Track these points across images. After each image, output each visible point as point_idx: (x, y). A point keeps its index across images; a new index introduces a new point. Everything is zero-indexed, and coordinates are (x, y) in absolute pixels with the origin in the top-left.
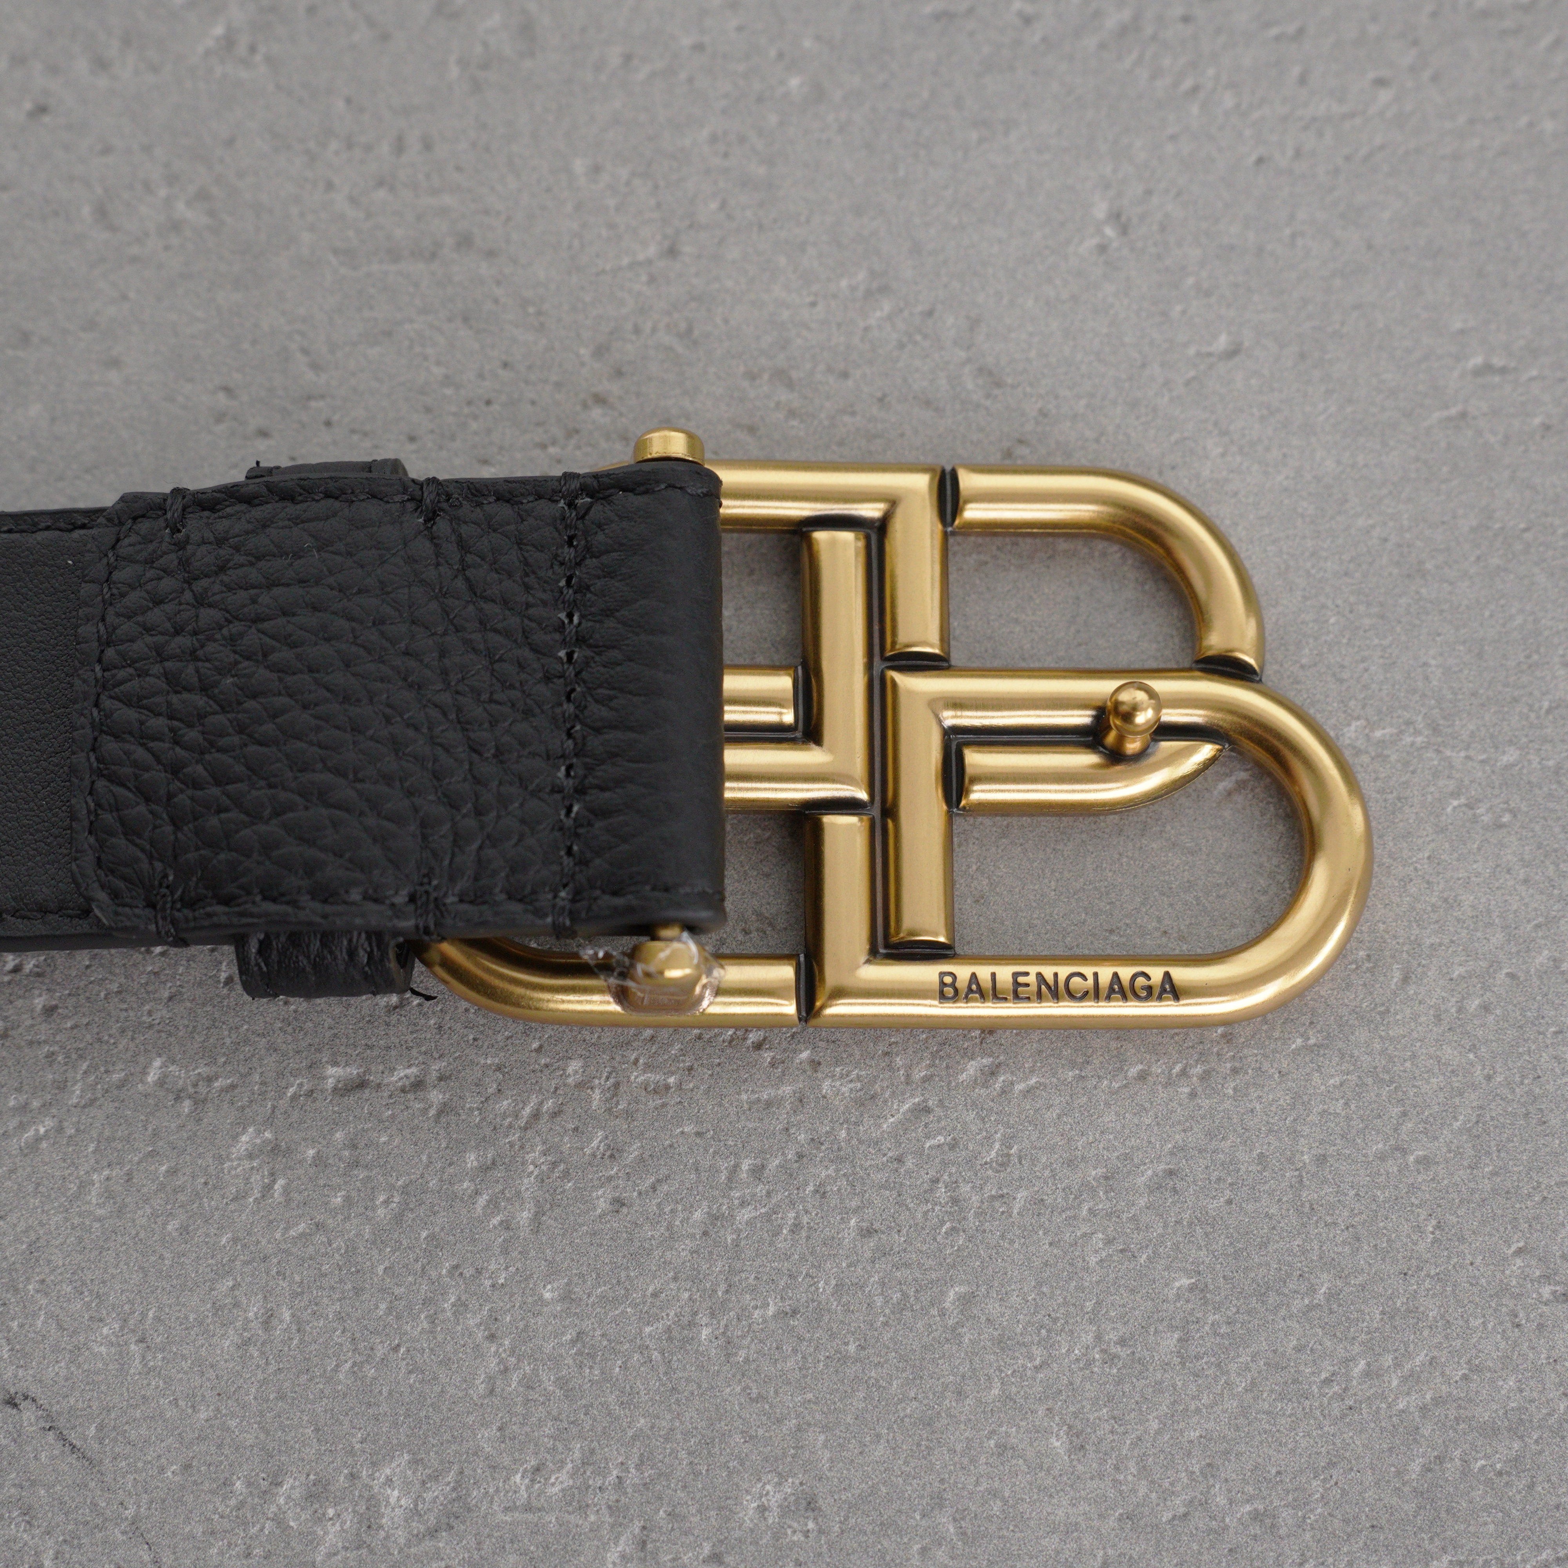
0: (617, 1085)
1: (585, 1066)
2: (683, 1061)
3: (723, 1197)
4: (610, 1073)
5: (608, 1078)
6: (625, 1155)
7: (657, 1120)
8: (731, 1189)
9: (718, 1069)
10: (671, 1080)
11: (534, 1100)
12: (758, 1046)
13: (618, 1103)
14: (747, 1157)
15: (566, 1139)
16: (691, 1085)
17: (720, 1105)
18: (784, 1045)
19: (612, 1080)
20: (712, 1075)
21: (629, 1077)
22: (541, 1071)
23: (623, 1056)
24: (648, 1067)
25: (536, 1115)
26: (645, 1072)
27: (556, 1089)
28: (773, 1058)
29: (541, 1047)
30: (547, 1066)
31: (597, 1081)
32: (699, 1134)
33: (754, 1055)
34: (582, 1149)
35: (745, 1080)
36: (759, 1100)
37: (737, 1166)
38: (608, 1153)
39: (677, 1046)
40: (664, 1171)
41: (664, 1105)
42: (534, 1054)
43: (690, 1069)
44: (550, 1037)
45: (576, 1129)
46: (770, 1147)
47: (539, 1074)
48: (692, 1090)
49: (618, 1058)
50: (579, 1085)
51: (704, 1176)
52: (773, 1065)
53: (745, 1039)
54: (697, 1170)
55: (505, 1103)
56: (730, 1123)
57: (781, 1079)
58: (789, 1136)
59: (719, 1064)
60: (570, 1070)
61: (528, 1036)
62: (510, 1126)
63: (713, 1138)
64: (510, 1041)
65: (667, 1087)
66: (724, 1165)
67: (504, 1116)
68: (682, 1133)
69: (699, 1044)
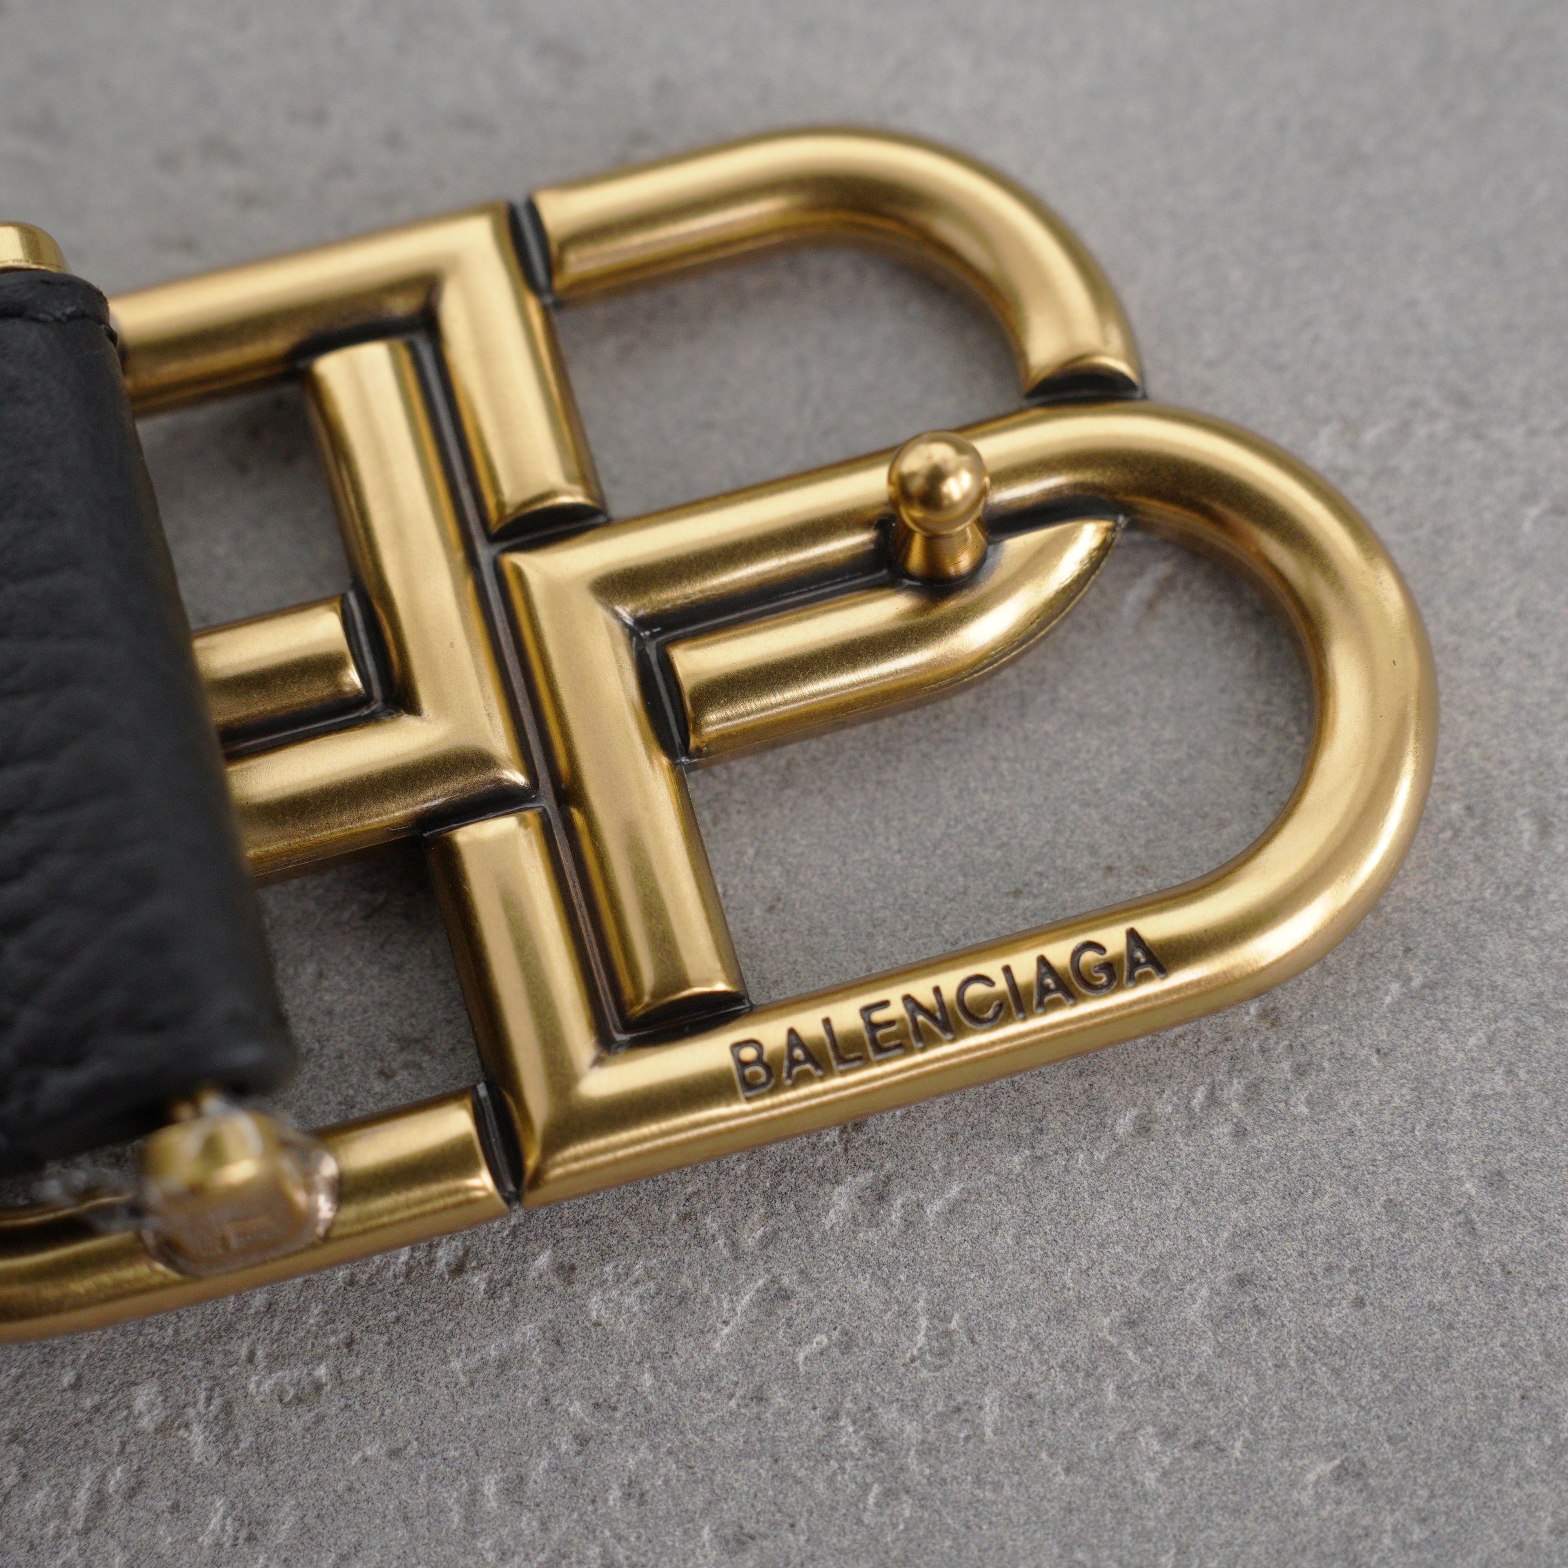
0: (228, 1408)
1: (164, 1391)
2: (334, 1332)
3: (465, 1553)
4: (211, 1389)
5: (209, 1400)
6: (273, 1528)
7: (313, 1451)
8: (474, 1535)
9: (398, 1328)
10: (321, 1372)
11: (88, 1475)
12: (458, 1269)
13: (237, 1440)
14: (487, 1471)
15: (161, 1531)
16: (358, 1371)
17: (418, 1391)
18: (503, 1251)
19: (217, 1402)
20: (389, 1343)
21: (244, 1387)
22: (90, 1421)
23: (226, 1353)
24: (275, 1360)
25: (100, 1502)
26: (270, 1370)
27: (123, 1444)
28: (490, 1281)
29: (79, 1378)
30: (96, 1409)
31: (191, 1412)
32: (394, 1454)
33: (456, 1286)
34: (195, 1539)
35: (452, 1335)
36: (484, 1363)
37: (475, 1491)
38: (243, 1534)
39: (316, 1310)
40: (349, 1538)
41: (319, 1420)
42: (69, 1394)
43: (350, 1343)
44: (90, 1356)
45: (175, 1508)
46: (525, 1440)
47: (86, 1428)
48: (362, 1379)
49: (218, 1360)
50: (162, 1429)
51: (420, 1526)
52: (492, 1293)
53: (431, 1262)
54: (406, 1518)
55: (40, 1495)
56: (444, 1417)
57: (512, 1315)
58: (553, 1411)
59: (398, 1319)
60: (140, 1404)
61: (51, 1365)
62: (58, 1535)
63: (419, 1453)
64: (21, 1385)
65: (318, 1387)
66: (451, 1498)
67: (44, 1520)
68: (365, 1460)
69: (353, 1294)
